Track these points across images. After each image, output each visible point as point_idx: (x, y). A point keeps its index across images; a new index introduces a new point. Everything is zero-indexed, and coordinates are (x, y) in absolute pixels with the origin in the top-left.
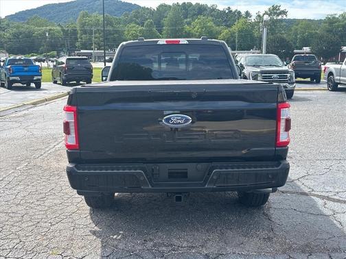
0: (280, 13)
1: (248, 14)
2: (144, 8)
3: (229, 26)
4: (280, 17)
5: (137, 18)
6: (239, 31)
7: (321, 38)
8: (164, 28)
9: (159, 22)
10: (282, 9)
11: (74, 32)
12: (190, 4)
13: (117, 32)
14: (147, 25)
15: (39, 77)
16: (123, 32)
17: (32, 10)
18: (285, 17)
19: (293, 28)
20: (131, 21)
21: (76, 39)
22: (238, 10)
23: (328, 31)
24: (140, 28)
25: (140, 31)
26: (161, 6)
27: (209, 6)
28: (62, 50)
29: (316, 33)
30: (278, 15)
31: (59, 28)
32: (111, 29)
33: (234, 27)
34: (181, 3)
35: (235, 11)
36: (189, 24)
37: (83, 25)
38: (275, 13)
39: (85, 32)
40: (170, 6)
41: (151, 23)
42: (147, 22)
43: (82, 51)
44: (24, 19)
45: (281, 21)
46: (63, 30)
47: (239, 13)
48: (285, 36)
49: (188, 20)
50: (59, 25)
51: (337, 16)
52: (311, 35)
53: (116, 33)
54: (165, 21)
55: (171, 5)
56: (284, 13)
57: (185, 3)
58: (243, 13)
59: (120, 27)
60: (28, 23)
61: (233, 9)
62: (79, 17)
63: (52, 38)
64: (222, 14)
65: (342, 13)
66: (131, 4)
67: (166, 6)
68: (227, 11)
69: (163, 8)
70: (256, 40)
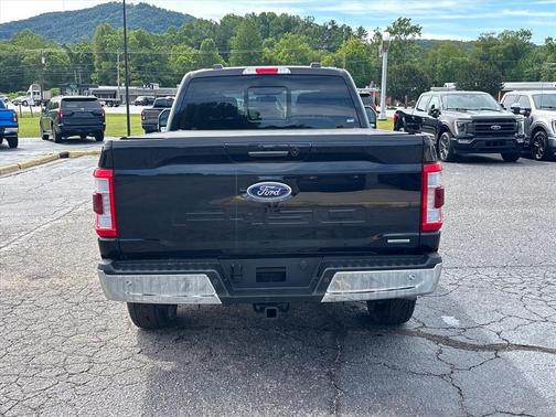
0: (410, 31)
1: (361, 31)
2: (200, 21)
3: (333, 50)
4: (410, 37)
5: (190, 36)
6: (348, 59)
7: (471, 68)
8: (232, 51)
9: (225, 42)
10: (412, 24)
11: (89, 58)
12: (273, 16)
13: (157, 57)
14: (205, 48)
15: (14, 129)
16: (166, 57)
17: (20, 22)
18: (417, 37)
19: (430, 54)
20: (180, 41)
21: (92, 69)
22: (347, 25)
23: (481, 59)
24: (194, 51)
25: (194, 57)
26: (228, 17)
27: (302, 18)
28: (68, 86)
29: (464, 62)
30: (407, 34)
31: (64, 51)
32: (148, 52)
33: (339, 52)
34: (258, 14)
35: (342, 28)
36: (271, 45)
37: (103, 46)
38: (403, 31)
39: (106, 57)
40: (241, 18)
41: (211, 44)
42: (203, 42)
43: (101, 88)
44: (7, 36)
45: (411, 42)
46: (70, 54)
47: (349, 29)
48: (417, 65)
49: (270, 39)
50: (64, 46)
51: (495, 36)
52: (458, 65)
53: (156, 59)
54: (233, 41)
55: (243, 16)
56: (416, 30)
57: (264, 13)
58: (354, 29)
59: (161, 50)
60: (13, 43)
61: (339, 24)
62: (96, 35)
63: (52, 66)
64: (321, 32)
65: (502, 31)
66: (179, 15)
67: (234, 17)
68: (329, 27)
69: (231, 21)
70: (374, 72)
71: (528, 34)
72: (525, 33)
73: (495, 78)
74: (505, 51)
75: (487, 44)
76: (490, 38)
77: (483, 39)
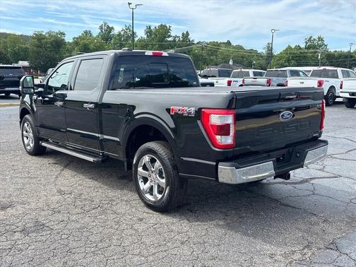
71: (63, 34)
72: (62, 33)
73: (54, 60)
74: (51, 43)
75: (39, 37)
76: (41, 35)
77: (36, 35)
